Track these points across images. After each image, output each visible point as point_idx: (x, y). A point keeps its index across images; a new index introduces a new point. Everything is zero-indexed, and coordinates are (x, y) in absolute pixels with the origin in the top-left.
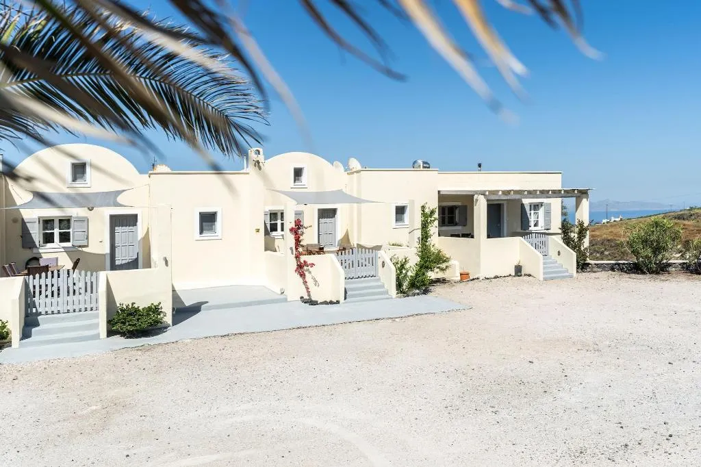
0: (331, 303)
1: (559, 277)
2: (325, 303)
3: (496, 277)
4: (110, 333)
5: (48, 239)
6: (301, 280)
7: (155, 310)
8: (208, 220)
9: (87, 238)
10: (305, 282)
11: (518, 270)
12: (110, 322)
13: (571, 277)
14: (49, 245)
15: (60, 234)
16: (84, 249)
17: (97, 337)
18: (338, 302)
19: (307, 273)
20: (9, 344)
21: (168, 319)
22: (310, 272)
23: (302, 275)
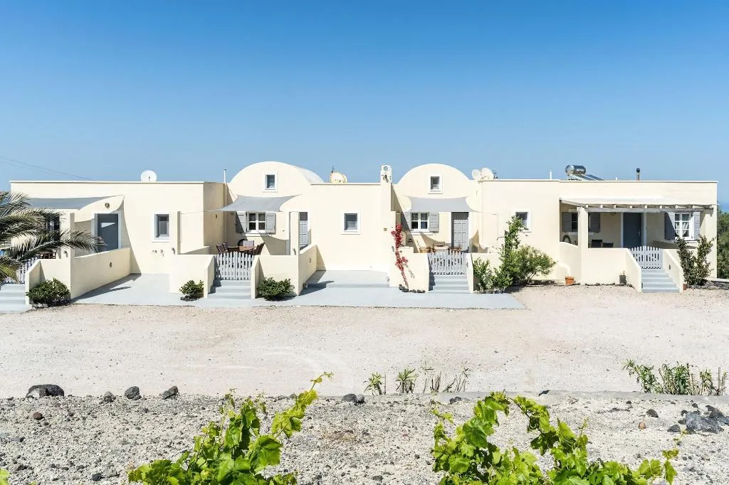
0: (419, 292)
1: (662, 291)
2: (414, 291)
3: (598, 285)
4: (258, 296)
5: (252, 226)
6: (400, 271)
7: (286, 284)
8: (351, 219)
9: (275, 228)
10: (403, 274)
11: (623, 280)
12: (258, 289)
13: (677, 291)
14: (253, 231)
15: (259, 223)
16: (273, 236)
17: (249, 297)
18: (424, 292)
19: (405, 267)
20: (202, 296)
21: (296, 291)
22: (407, 266)
23: (402, 268)
